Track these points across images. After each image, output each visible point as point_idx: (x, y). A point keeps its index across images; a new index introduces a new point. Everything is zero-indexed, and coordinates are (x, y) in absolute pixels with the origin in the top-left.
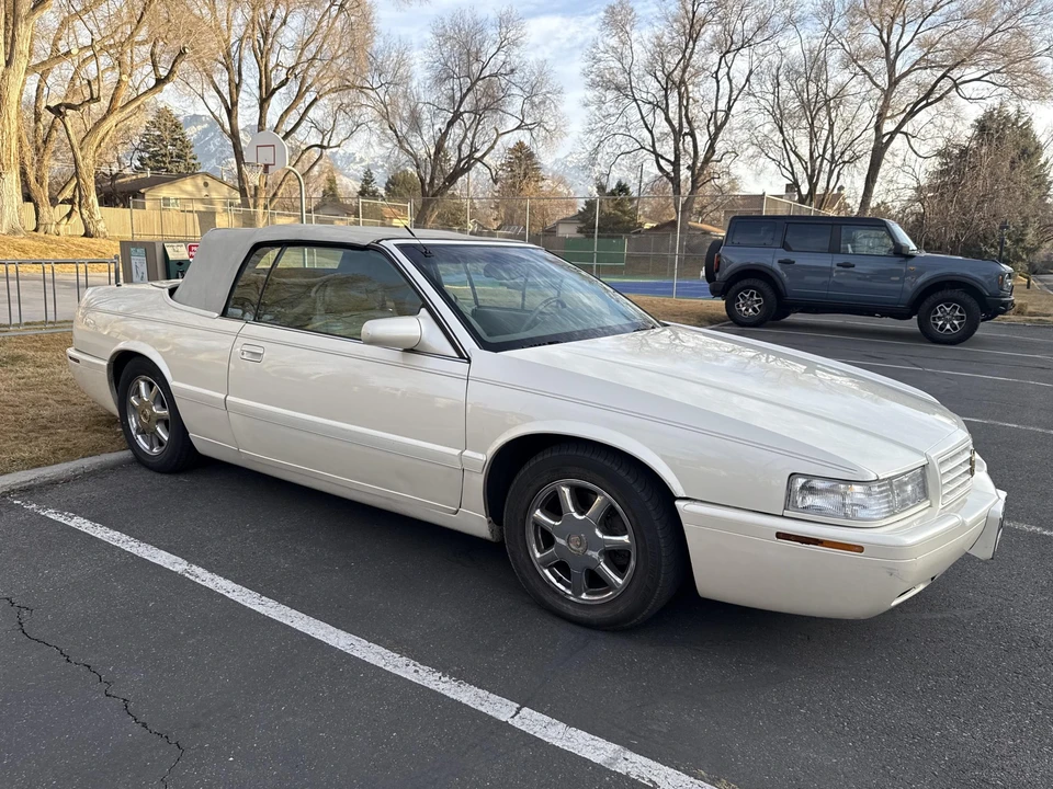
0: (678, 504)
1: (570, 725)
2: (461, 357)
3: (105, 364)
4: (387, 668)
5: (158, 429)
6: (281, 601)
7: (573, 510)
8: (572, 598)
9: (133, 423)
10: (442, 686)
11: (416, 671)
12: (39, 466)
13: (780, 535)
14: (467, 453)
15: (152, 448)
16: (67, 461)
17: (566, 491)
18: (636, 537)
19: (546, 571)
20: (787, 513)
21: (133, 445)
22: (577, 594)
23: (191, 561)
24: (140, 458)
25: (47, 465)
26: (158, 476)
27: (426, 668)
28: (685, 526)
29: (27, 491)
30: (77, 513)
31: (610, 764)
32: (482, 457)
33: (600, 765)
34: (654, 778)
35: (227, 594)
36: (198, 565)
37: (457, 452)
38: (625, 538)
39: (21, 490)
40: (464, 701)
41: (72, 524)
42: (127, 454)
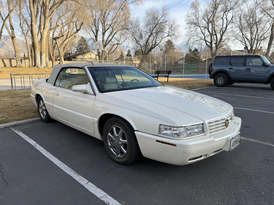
0: (135, 132)
1: (98, 187)
2: (94, 94)
3: (35, 97)
4: (64, 170)
5: (44, 112)
6: (51, 153)
7: (115, 133)
8: (116, 156)
9: (40, 110)
10: (74, 175)
11: (70, 172)
12: (19, 120)
13: (157, 141)
14: (94, 118)
15: (44, 117)
16: (25, 119)
17: (114, 128)
18: (128, 141)
19: (112, 149)
20: (159, 135)
21: (40, 116)
22: (118, 155)
23: (37, 143)
24: (41, 119)
25: (21, 120)
26: (44, 123)
27: (73, 171)
28: (137, 138)
29: (14, 126)
30: (21, 131)
31: (101, 198)
32: (96, 119)
33: (98, 198)
34: (110, 202)
35: (40, 151)
36: (39, 144)
37: (92, 118)
38: (126, 141)
39: (13, 126)
40: (76, 180)
41: (18, 134)
42: (39, 118)
